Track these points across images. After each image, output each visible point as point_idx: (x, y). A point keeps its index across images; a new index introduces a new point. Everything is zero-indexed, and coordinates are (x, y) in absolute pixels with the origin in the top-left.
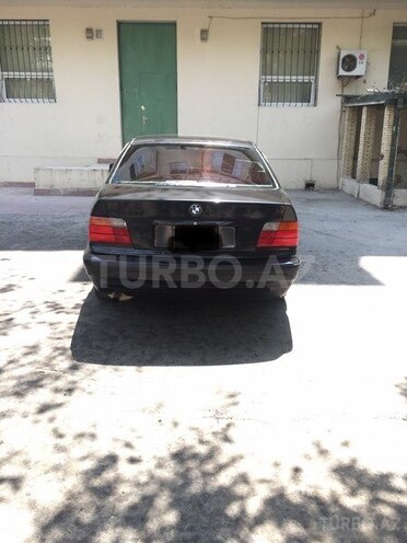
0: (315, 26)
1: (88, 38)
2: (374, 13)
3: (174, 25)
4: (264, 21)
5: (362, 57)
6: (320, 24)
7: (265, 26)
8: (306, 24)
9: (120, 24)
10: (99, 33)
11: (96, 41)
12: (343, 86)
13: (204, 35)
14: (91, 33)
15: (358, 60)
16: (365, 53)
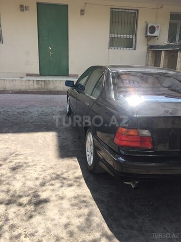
0: (135, 11)
1: (21, 10)
2: (162, 7)
3: (67, 6)
4: (112, 7)
5: (158, 27)
6: (137, 10)
7: (112, 10)
8: (131, 10)
9: (38, 4)
10: (27, 8)
11: (25, 12)
12: (148, 41)
13: (82, 12)
14: (22, 8)
15: (156, 29)
16: (159, 25)
